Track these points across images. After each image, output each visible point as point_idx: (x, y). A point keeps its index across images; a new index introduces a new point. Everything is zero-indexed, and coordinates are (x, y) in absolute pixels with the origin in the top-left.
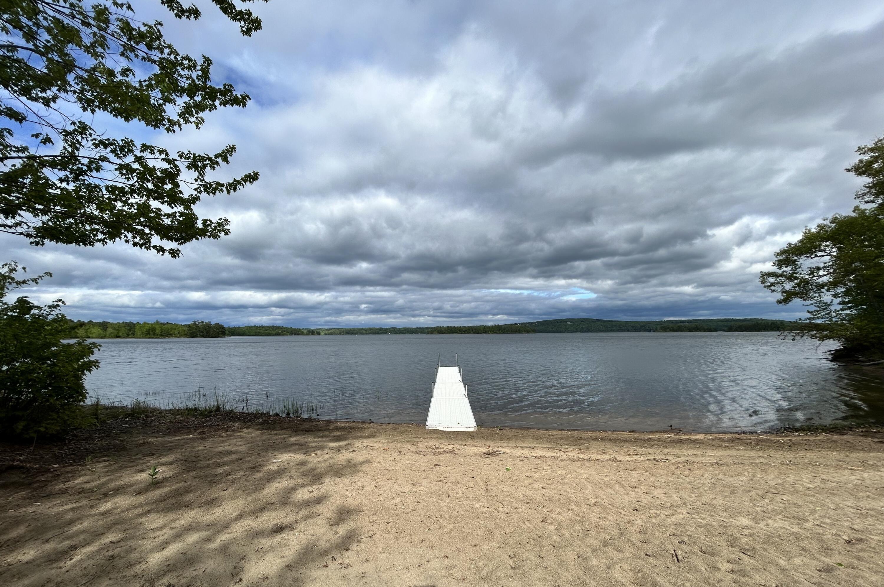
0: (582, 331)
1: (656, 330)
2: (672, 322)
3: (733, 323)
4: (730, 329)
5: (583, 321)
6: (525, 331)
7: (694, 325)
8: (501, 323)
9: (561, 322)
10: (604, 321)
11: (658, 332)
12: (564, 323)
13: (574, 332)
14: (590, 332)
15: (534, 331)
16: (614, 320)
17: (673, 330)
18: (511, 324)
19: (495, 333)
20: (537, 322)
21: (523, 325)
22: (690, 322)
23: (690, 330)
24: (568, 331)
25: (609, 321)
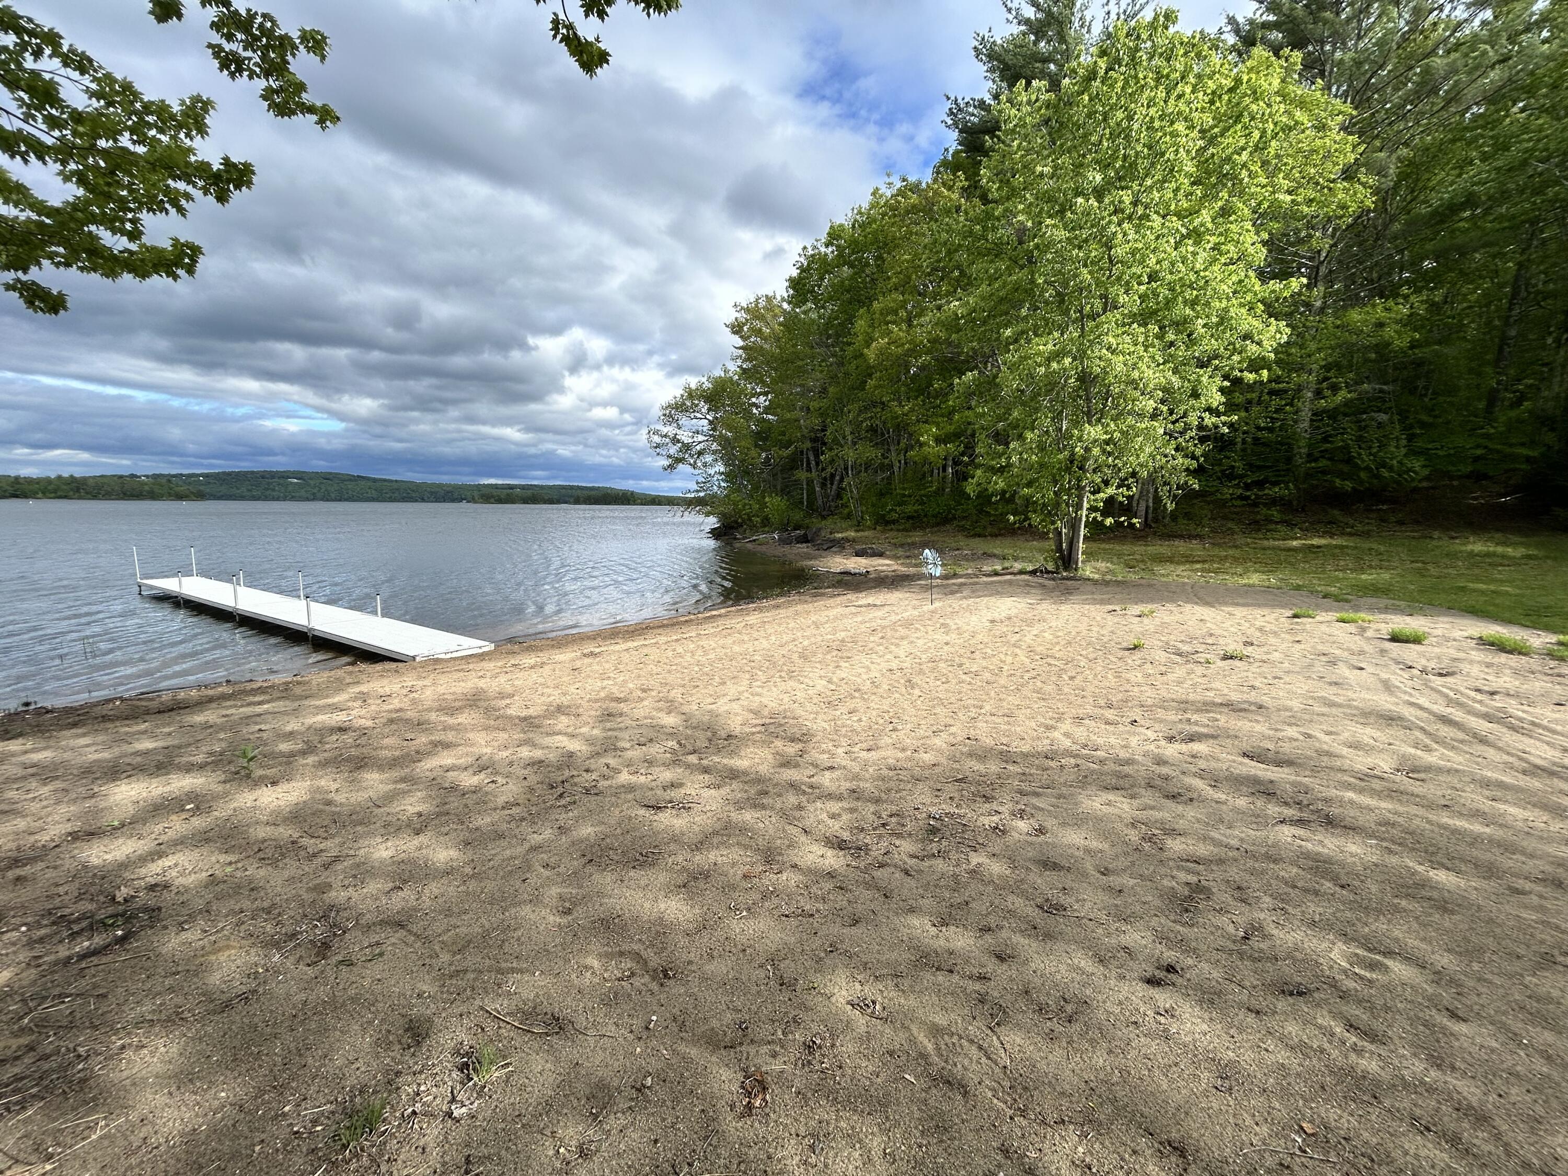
0: (326, 498)
1: (472, 500)
2: (496, 487)
3: (579, 492)
4: (577, 501)
5: (328, 477)
6: (170, 495)
7: (529, 492)
8: (78, 473)
9: (273, 477)
10: (375, 480)
11: (475, 502)
12: (281, 481)
13: (308, 499)
14: (346, 500)
15: (200, 496)
16: (394, 478)
17: (500, 501)
18: (121, 477)
19: (66, 497)
20: (206, 476)
21: (164, 481)
22: (523, 487)
23: (525, 501)
24: (293, 499)
25: (385, 480)
